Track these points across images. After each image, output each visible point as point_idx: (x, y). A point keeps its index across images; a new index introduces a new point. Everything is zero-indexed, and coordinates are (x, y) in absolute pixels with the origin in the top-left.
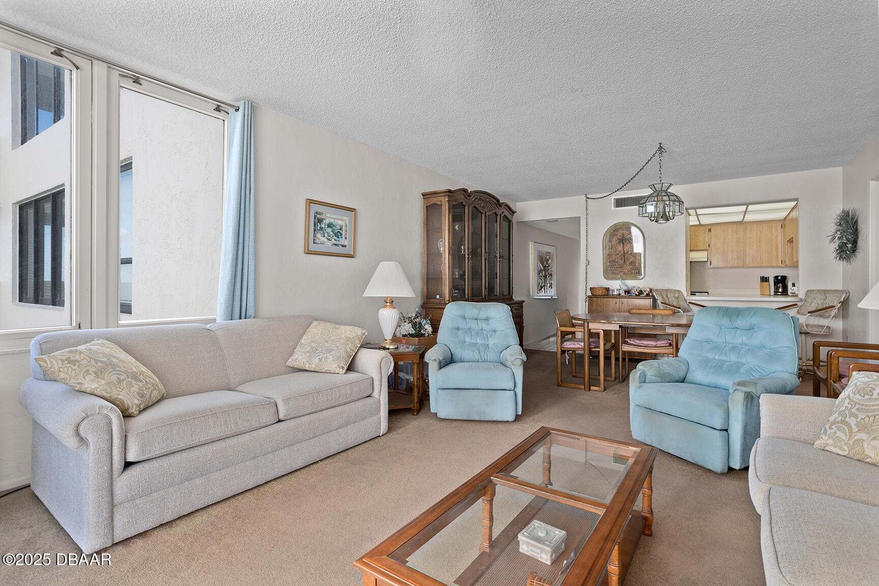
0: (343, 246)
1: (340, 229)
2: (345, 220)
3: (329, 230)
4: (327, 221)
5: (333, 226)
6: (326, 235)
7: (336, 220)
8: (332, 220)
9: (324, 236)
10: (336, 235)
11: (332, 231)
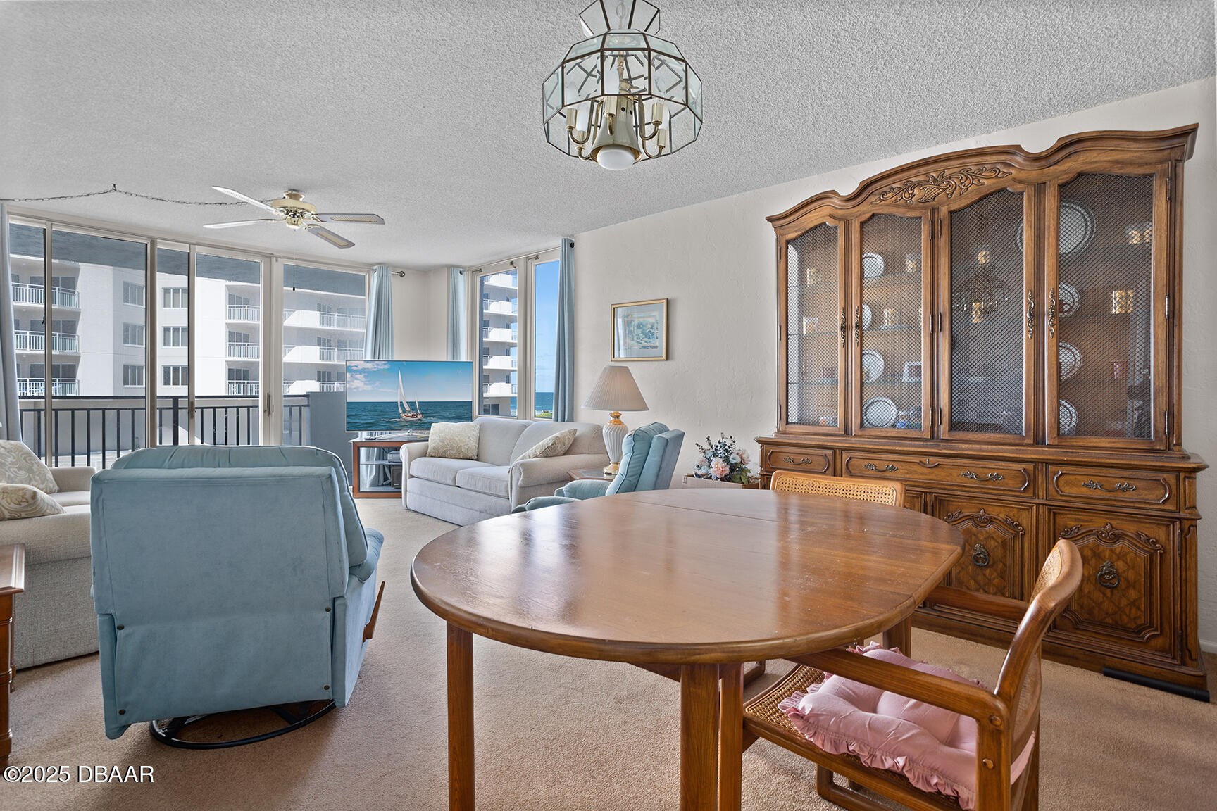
0: (653, 348)
1: (652, 328)
2: (654, 316)
3: (639, 331)
4: (636, 322)
5: (643, 325)
6: (635, 338)
7: (645, 319)
8: (641, 320)
9: (633, 340)
10: (647, 336)
11: (642, 332)
